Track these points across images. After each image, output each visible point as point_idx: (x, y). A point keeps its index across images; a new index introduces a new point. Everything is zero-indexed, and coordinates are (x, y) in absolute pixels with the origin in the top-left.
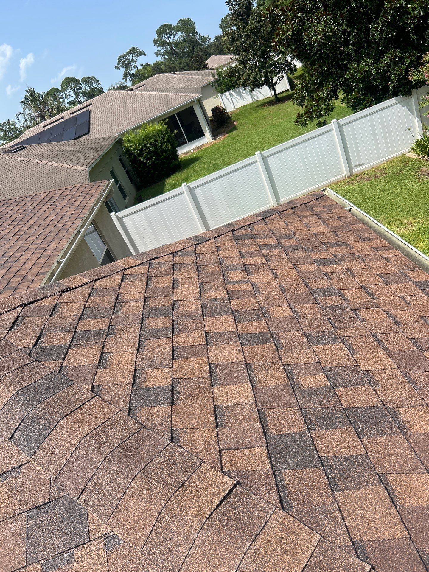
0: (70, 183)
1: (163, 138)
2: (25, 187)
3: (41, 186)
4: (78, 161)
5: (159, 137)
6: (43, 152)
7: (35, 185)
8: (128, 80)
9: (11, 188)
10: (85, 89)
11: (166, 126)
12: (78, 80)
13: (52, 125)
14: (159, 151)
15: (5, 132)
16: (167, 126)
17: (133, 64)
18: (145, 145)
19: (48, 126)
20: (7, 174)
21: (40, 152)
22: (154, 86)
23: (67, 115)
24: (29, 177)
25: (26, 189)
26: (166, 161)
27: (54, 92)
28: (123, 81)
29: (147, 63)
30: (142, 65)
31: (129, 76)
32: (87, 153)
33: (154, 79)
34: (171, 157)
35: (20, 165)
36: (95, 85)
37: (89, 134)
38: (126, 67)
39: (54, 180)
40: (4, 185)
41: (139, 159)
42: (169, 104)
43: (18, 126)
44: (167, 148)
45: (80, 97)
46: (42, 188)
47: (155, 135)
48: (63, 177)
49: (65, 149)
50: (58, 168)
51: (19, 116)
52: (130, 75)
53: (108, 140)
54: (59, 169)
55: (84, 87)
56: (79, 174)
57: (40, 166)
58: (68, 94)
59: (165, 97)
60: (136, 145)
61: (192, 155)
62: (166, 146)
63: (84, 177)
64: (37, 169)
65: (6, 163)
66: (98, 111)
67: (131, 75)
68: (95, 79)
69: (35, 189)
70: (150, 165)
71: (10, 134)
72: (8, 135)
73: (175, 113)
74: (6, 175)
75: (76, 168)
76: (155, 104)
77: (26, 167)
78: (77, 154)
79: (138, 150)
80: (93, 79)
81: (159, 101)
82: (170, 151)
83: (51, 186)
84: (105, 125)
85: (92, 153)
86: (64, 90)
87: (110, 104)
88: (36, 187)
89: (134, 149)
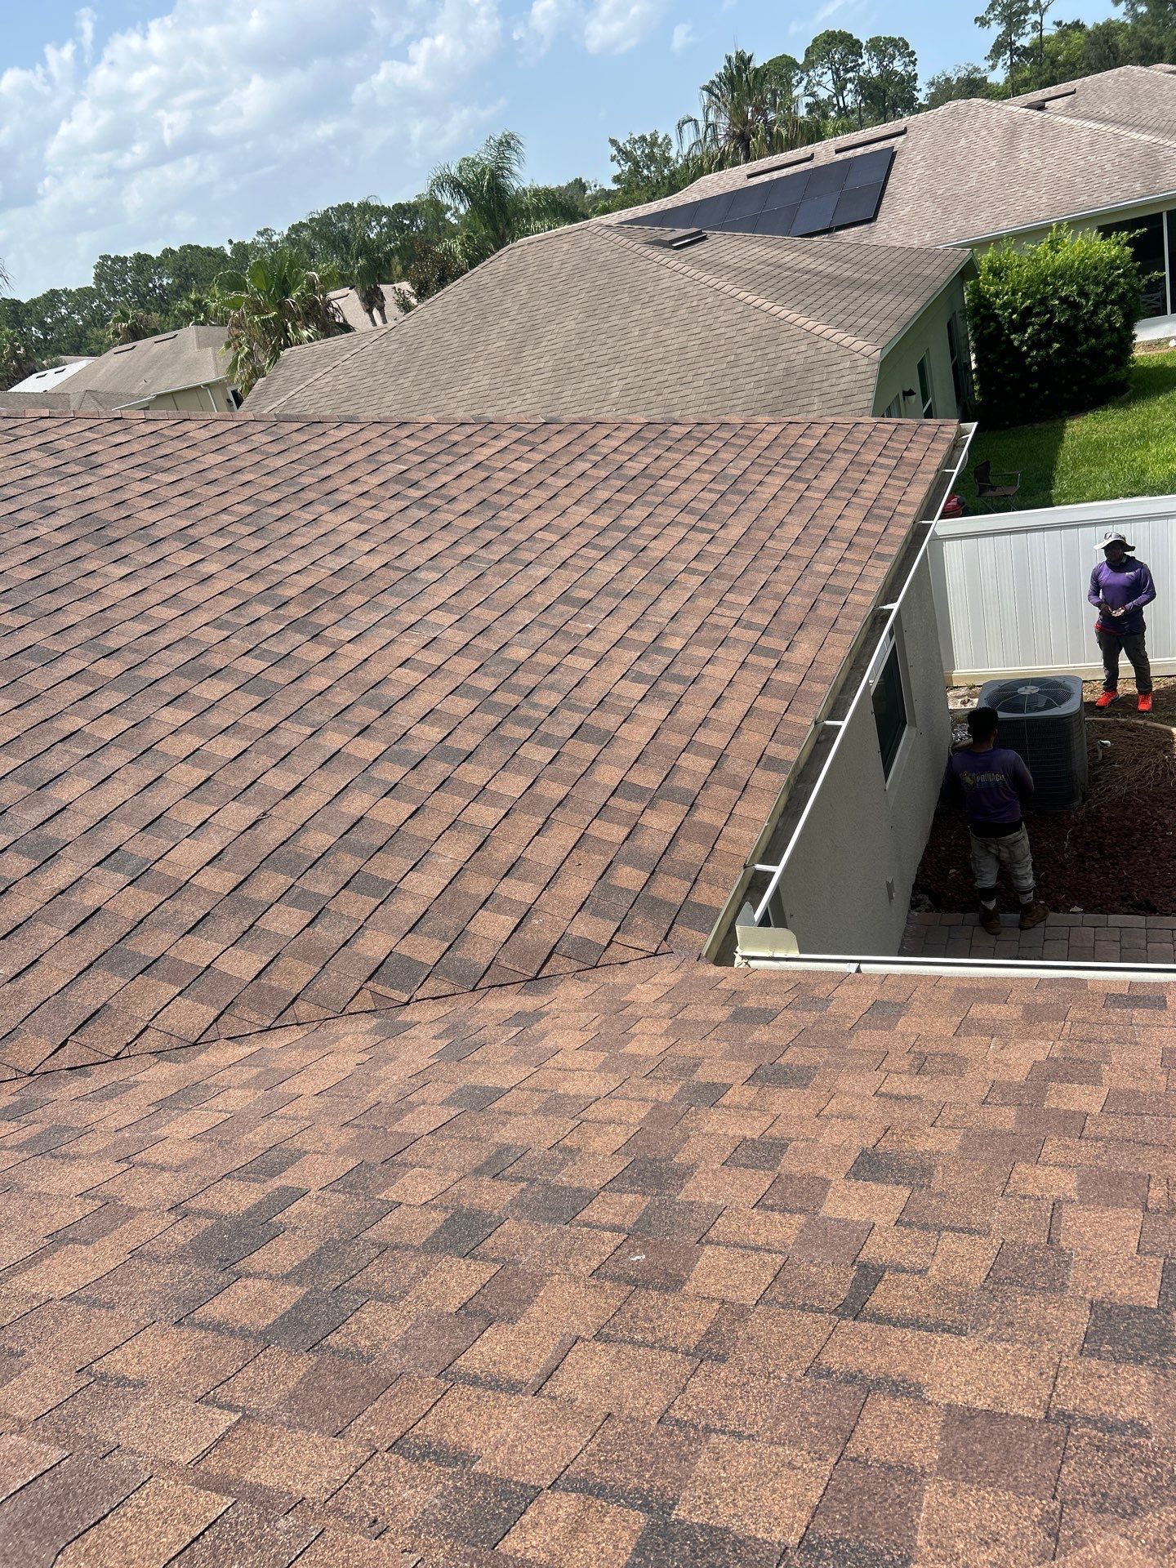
0: (816, 386)
1: (1109, 289)
2: (682, 363)
3: (727, 371)
4: (852, 319)
5: (1097, 284)
6: (753, 264)
7: (712, 362)
8: (1000, 63)
9: (646, 354)
10: (869, 71)
11: (1129, 250)
12: (858, 41)
13: (775, 175)
14: (1081, 326)
15: (636, 164)
16: (1132, 250)
17: (1035, 17)
18: (1043, 301)
19: (762, 176)
20: (645, 311)
21: (744, 262)
22: (1103, 103)
23: (824, 152)
24: (701, 336)
25: (683, 369)
26: (1088, 363)
27: (783, 67)
28: (984, 65)
29: (1078, 21)
30: (1059, 24)
31: (1008, 53)
32: (879, 296)
33: (1108, 78)
34: (1109, 352)
35: (685, 290)
36: (898, 65)
37: (872, 224)
38: (1009, 24)
39: (772, 363)
40: (627, 341)
41: (1008, 336)
42: (1156, 177)
43: (672, 154)
44: (1109, 322)
45: (845, 93)
46: (731, 377)
47: (1084, 274)
48: (800, 360)
49: (812, 266)
50: (792, 327)
51: (685, 126)
52: (1011, 51)
53: (938, 262)
54: (791, 333)
55: (865, 67)
56: (848, 364)
57: (740, 309)
58: (817, 79)
59: (1151, 152)
60: (1014, 293)
61: (1168, 356)
62: (1109, 316)
63: (862, 376)
64: (730, 317)
65: (648, 276)
66: (919, 158)
67: (1015, 51)
68: (906, 45)
69: (708, 375)
70: (1036, 363)
71: (645, 172)
72: (640, 173)
73: (1164, 210)
74: (639, 312)
75: (845, 343)
76: (1108, 167)
77: (700, 303)
78: (847, 292)
79: (1014, 311)
80: (900, 46)
81: (1126, 162)
82: (1115, 335)
83: (757, 378)
84: (927, 204)
85: (890, 297)
86: (810, 64)
87: (963, 142)
88: (714, 368)
89: (1004, 306)
